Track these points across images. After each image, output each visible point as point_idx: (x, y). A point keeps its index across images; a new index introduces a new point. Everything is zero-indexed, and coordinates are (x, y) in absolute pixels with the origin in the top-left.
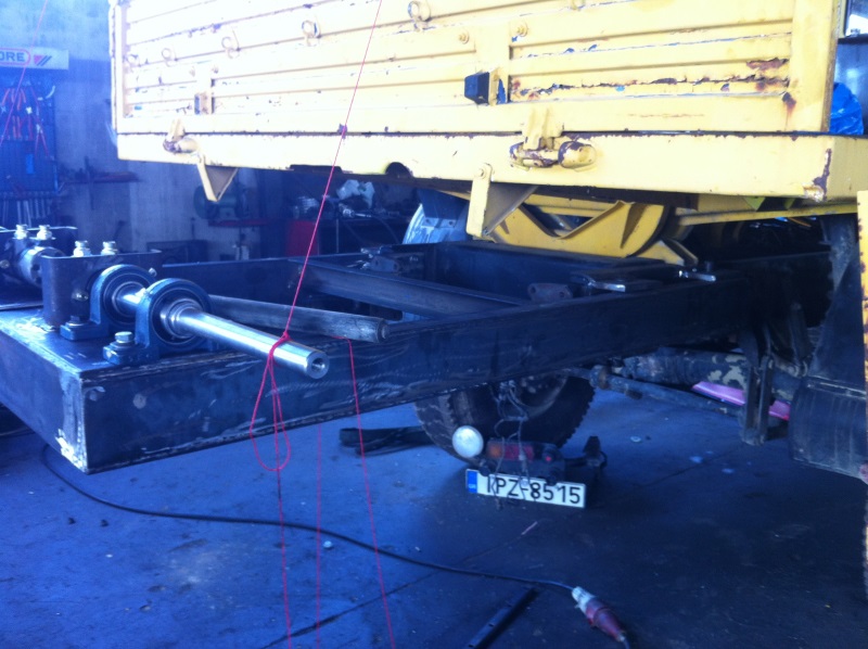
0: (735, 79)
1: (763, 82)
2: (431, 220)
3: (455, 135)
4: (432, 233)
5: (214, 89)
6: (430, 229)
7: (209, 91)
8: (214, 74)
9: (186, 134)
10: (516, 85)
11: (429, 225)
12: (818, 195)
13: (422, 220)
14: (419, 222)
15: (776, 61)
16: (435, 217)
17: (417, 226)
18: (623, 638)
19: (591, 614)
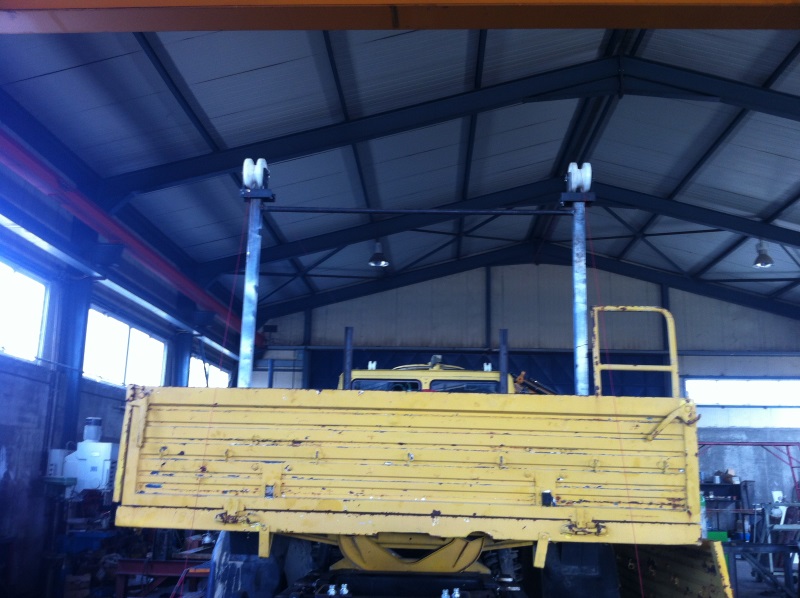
0: (663, 504)
1: (675, 506)
2: (238, 556)
3: (523, 519)
4: (243, 566)
5: (284, 481)
6: (239, 564)
7: (279, 482)
8: (286, 471)
9: (245, 510)
10: (558, 498)
11: (237, 560)
12: (700, 544)
13: (227, 556)
14: (224, 558)
15: (679, 499)
16: (243, 553)
17: (223, 561)
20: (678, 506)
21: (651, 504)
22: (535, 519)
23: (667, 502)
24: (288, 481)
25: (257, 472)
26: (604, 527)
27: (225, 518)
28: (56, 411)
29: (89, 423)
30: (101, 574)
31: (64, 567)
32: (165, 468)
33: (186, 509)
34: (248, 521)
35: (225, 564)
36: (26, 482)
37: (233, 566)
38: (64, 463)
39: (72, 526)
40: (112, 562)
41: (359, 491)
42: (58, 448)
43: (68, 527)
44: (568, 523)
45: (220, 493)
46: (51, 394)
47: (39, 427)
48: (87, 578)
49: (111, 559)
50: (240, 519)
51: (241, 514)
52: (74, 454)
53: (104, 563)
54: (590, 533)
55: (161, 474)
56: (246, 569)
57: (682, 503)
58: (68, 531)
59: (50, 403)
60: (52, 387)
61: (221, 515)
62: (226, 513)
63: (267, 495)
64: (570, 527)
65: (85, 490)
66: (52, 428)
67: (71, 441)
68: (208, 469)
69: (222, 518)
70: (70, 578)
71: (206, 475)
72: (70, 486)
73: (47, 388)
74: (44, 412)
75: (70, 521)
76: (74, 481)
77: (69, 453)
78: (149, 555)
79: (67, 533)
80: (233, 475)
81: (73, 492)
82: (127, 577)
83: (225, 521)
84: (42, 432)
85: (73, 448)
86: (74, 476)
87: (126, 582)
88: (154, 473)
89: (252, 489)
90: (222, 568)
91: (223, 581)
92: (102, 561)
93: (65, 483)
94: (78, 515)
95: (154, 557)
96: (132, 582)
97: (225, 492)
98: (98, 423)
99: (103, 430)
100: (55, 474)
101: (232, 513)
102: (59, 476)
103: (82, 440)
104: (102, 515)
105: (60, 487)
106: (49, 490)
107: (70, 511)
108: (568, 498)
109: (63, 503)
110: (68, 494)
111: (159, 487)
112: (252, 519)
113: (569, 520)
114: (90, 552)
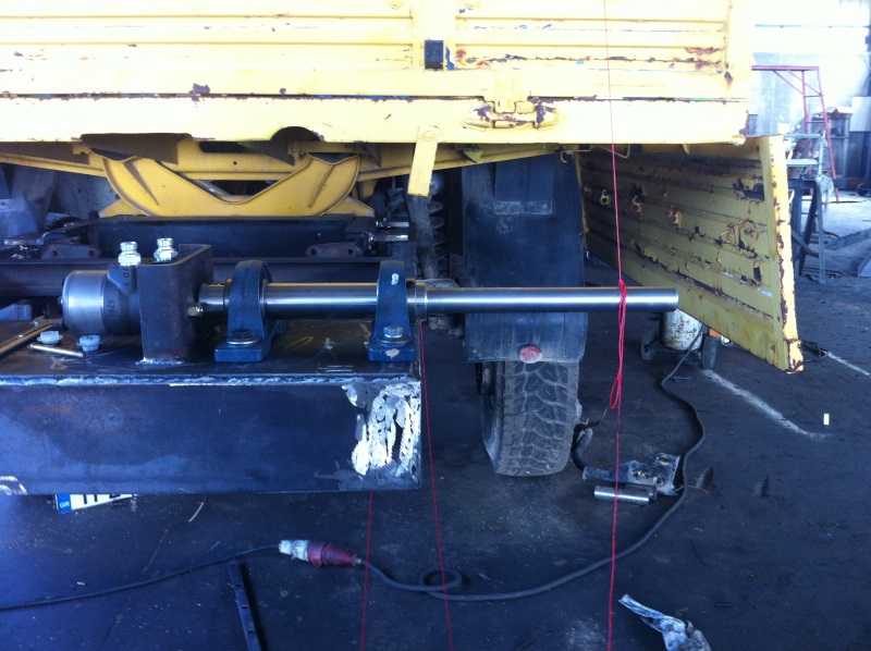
0: (678, 60)
1: (699, 64)
3: (385, 98)
10: (460, 54)
12: (741, 141)
15: (711, 50)
18: (359, 561)
19: (317, 556)
20: (707, 63)
21: (652, 60)
22: (410, 98)
23: (686, 56)
26: (550, 110)
41: (37, 50)
44: (479, 104)
54: (521, 123)
57: (714, 57)
64: (481, 112)
108: (481, 54)
113: (481, 98)
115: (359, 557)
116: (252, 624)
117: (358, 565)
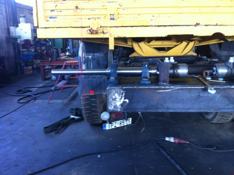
2: (89, 54)
4: (92, 58)
5: (118, 12)
6: (90, 57)
7: (116, 13)
8: (119, 7)
9: (101, 27)
11: (89, 55)
13: (85, 54)
14: (84, 55)
16: (91, 53)
17: (83, 56)
18: (188, 142)
19: (177, 141)
24: (120, 11)
25: (105, 7)
27: (92, 32)
28: (9, 14)
29: (21, 17)
30: (35, 66)
31: (23, 65)
32: (57, 8)
33: (71, 28)
34: (103, 32)
35: (84, 57)
36: (4, 38)
37: (88, 58)
38: (15, 31)
39: (22, 52)
40: (38, 62)
41: (158, 15)
42: (12, 26)
43: (21, 52)
45: (87, 19)
46: (6, 8)
47: (4, 19)
48: (31, 67)
49: (37, 61)
50: (99, 32)
51: (98, 29)
52: (18, 28)
53: (35, 63)
55: (55, 11)
56: (93, 59)
58: (22, 53)
59: (6, 11)
60: (5, 5)
61: (90, 30)
62: (92, 29)
63: (111, 19)
65: (24, 40)
66: (9, 20)
67: (16, 24)
68: (79, 7)
69: (90, 31)
70: (25, 68)
71: (78, 10)
72: (19, 38)
73: (4, 5)
74: (5, 14)
75: (21, 50)
76: (20, 37)
77: (16, 28)
78: (50, 59)
79: (21, 54)
80: (92, 10)
81: (20, 40)
82: (44, 66)
83: (92, 33)
84: (6, 21)
85: (17, 26)
86: (20, 35)
87: (44, 68)
88: (52, 11)
89: (103, 17)
90: (83, 59)
91: (85, 64)
92: (34, 62)
93: (17, 37)
94: (24, 48)
95: (52, 59)
96: (45, 68)
97: (89, 19)
98: (24, 17)
99: (26, 19)
100: (13, 35)
101: (95, 28)
102: (14, 35)
103: (20, 23)
104: (32, 47)
105: (16, 39)
106: (12, 40)
107: (21, 47)
109: (18, 44)
110: (19, 41)
111: (56, 18)
112: (105, 31)
114: (30, 60)
115: (188, 141)
116: (169, 156)
117: (188, 143)
